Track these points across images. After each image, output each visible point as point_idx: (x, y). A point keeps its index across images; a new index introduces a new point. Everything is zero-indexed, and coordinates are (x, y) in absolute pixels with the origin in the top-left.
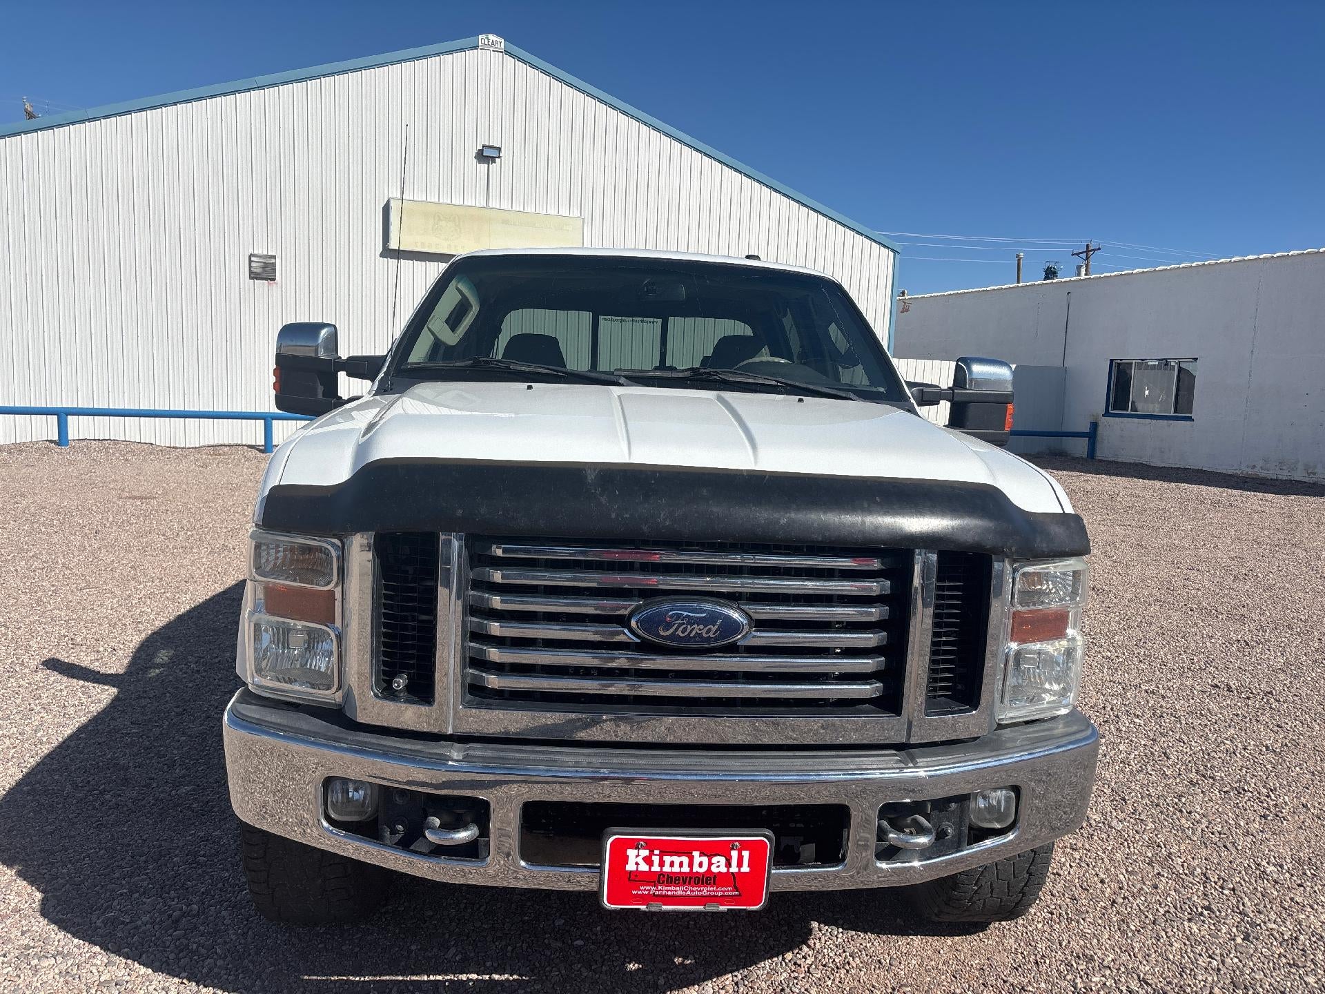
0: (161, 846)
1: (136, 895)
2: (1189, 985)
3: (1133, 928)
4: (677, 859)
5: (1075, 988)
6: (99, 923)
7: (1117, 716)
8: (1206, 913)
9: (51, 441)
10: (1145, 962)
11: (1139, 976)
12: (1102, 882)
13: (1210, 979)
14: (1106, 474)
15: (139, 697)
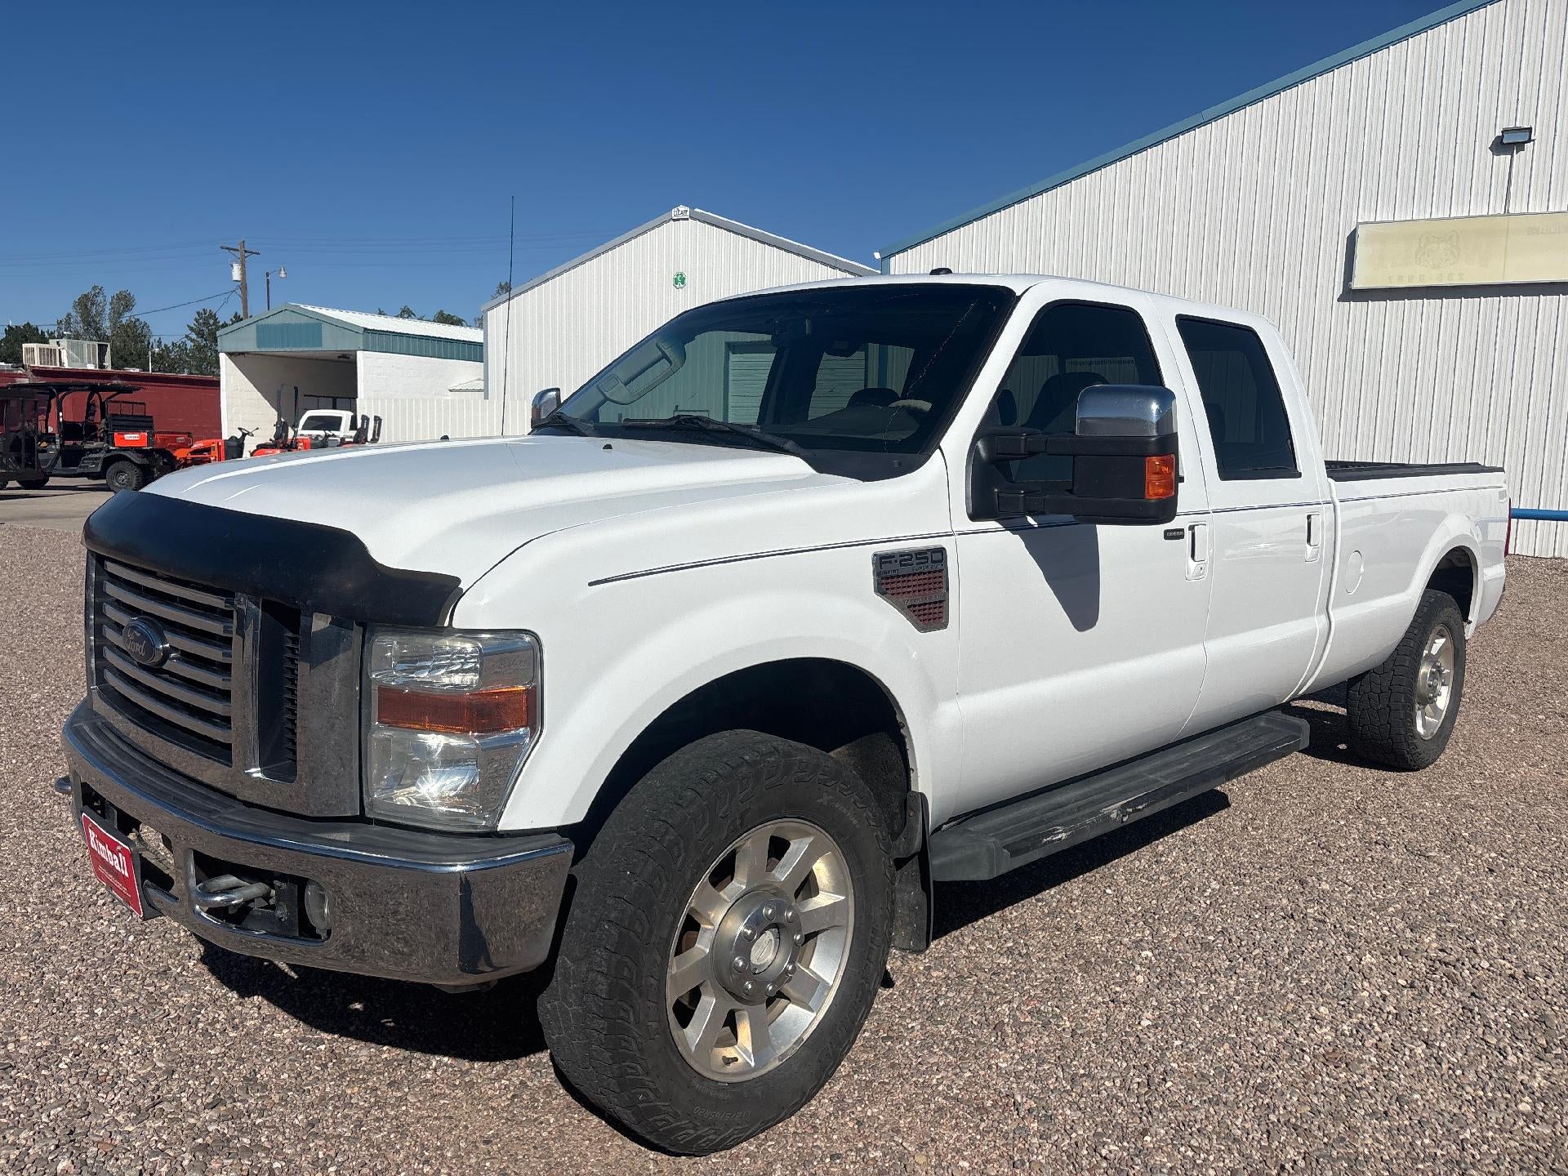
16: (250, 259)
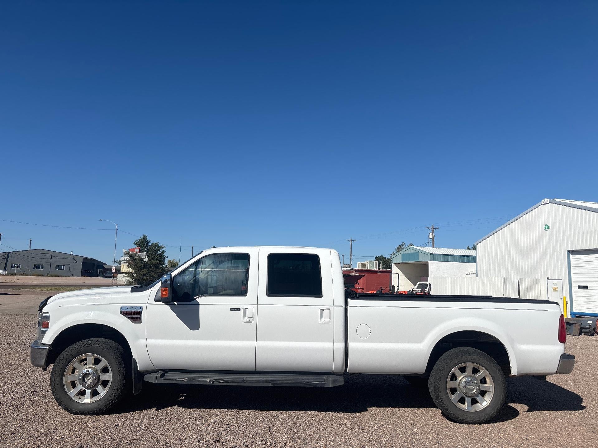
16: (435, 231)
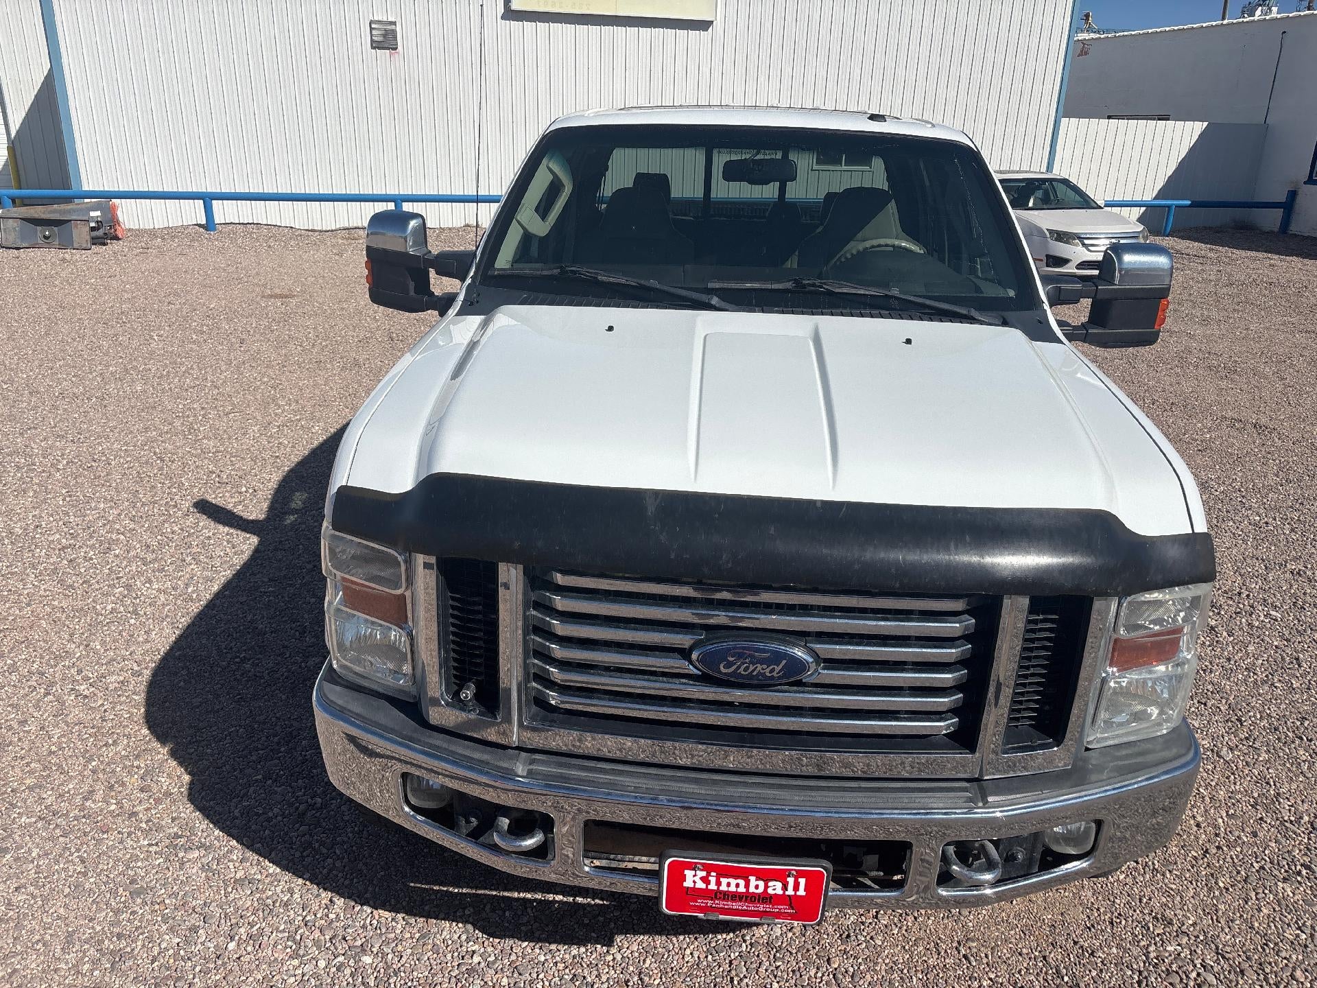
0: (292, 725)
1: (269, 782)
2: (1270, 963)
3: (1221, 885)
4: (733, 882)
5: (1147, 958)
6: (237, 813)
7: (1252, 606)
8: (1304, 872)
9: (200, 226)
10: (1227, 930)
11: (1217, 948)
12: (1198, 825)
13: (1294, 957)
14: (1297, 256)
15: (276, 549)
